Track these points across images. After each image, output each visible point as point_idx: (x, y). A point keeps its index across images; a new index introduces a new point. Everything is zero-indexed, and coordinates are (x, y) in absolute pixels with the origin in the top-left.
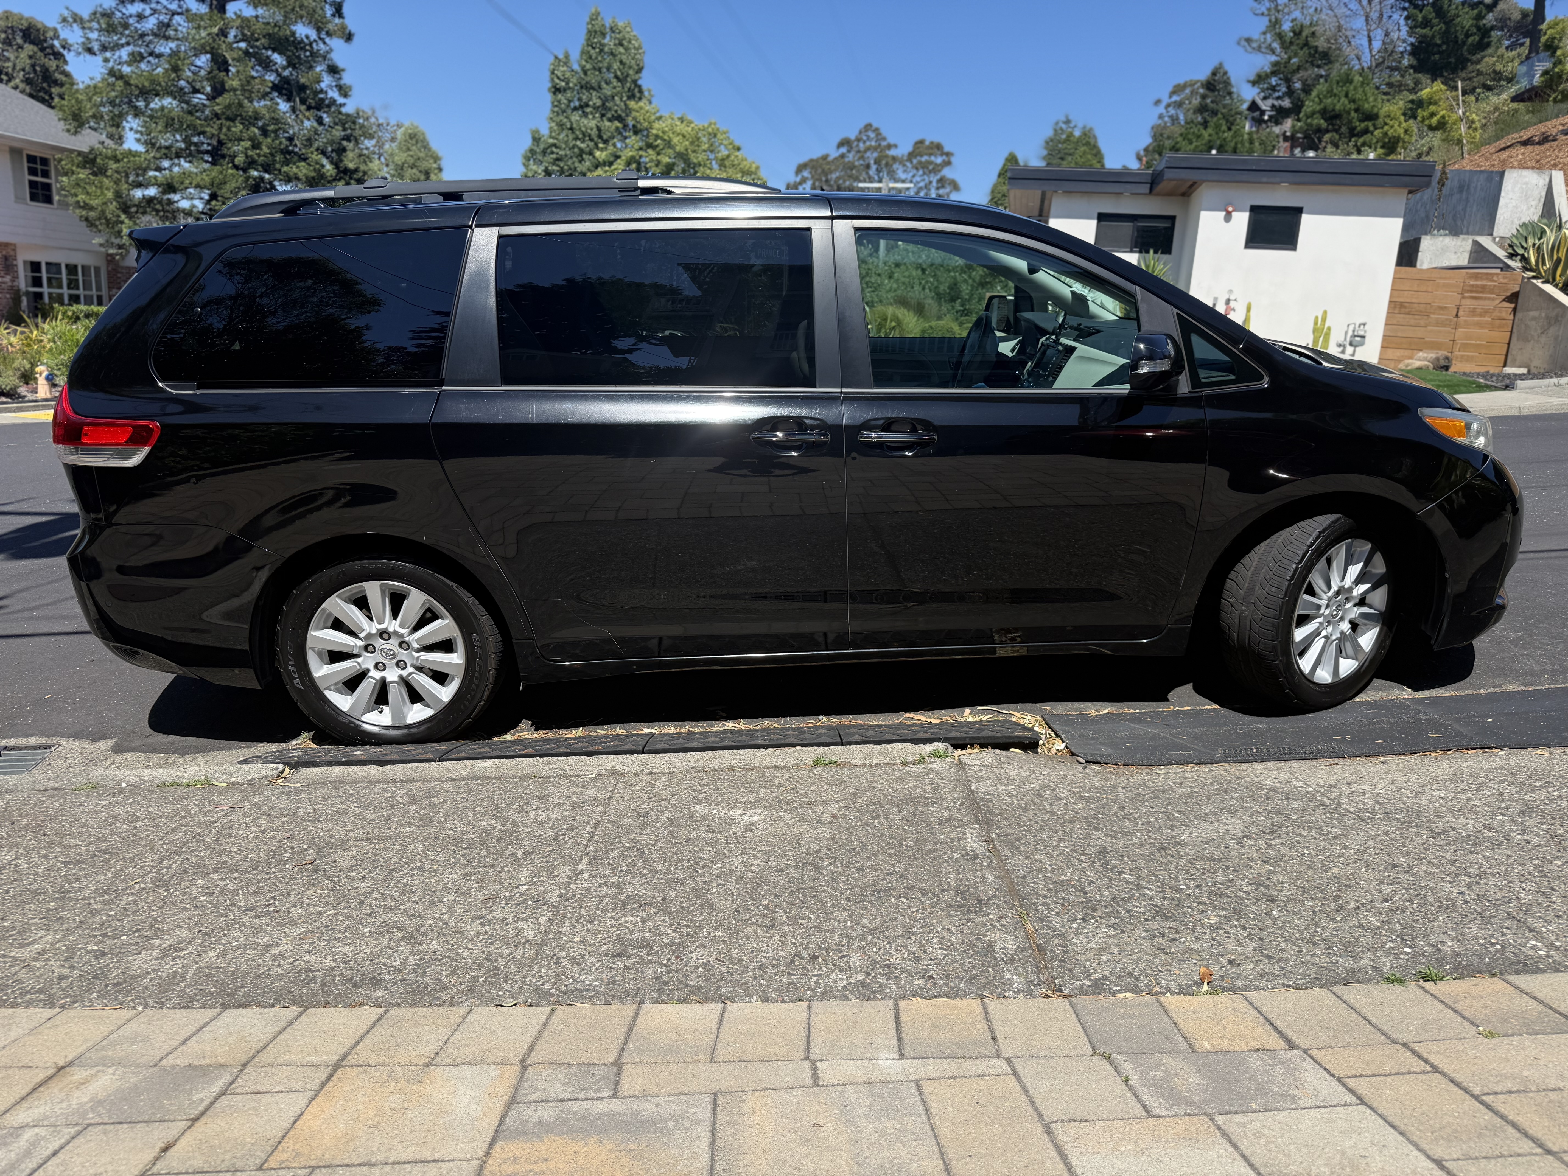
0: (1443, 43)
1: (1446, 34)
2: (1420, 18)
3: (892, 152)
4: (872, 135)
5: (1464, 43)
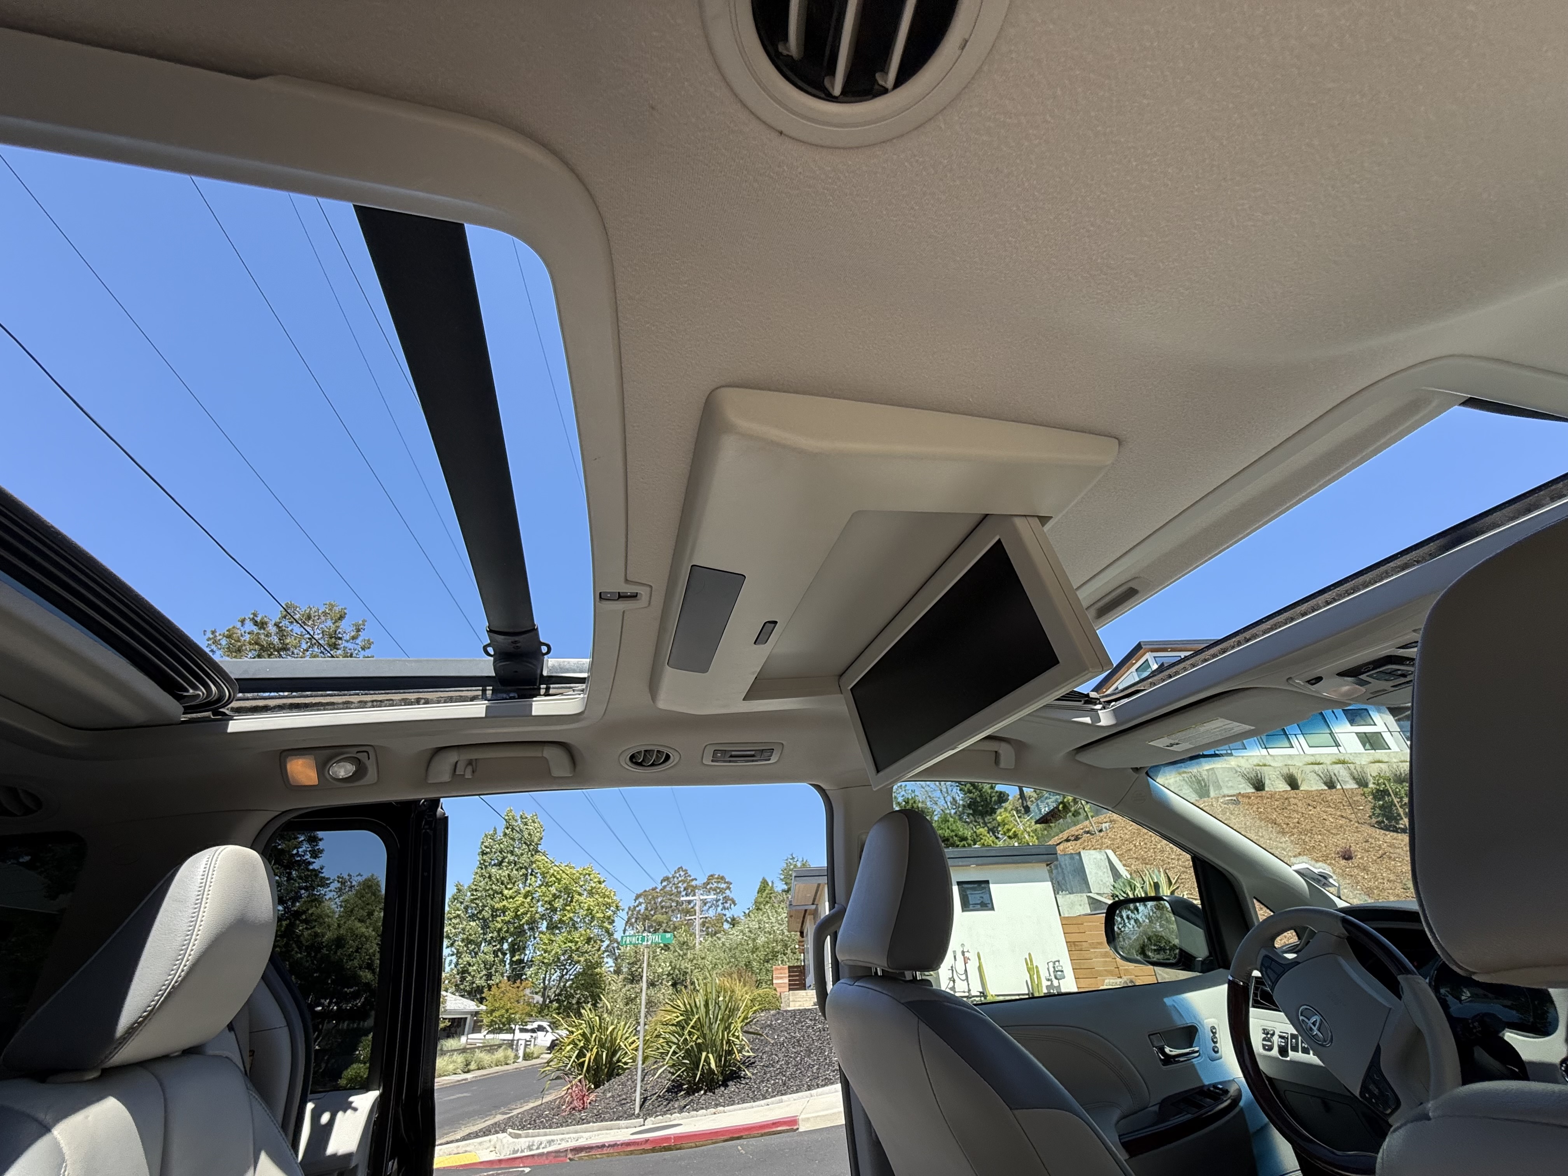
0: (982, 801)
1: (981, 796)
2: (966, 789)
3: (694, 883)
4: (682, 873)
5: (991, 801)
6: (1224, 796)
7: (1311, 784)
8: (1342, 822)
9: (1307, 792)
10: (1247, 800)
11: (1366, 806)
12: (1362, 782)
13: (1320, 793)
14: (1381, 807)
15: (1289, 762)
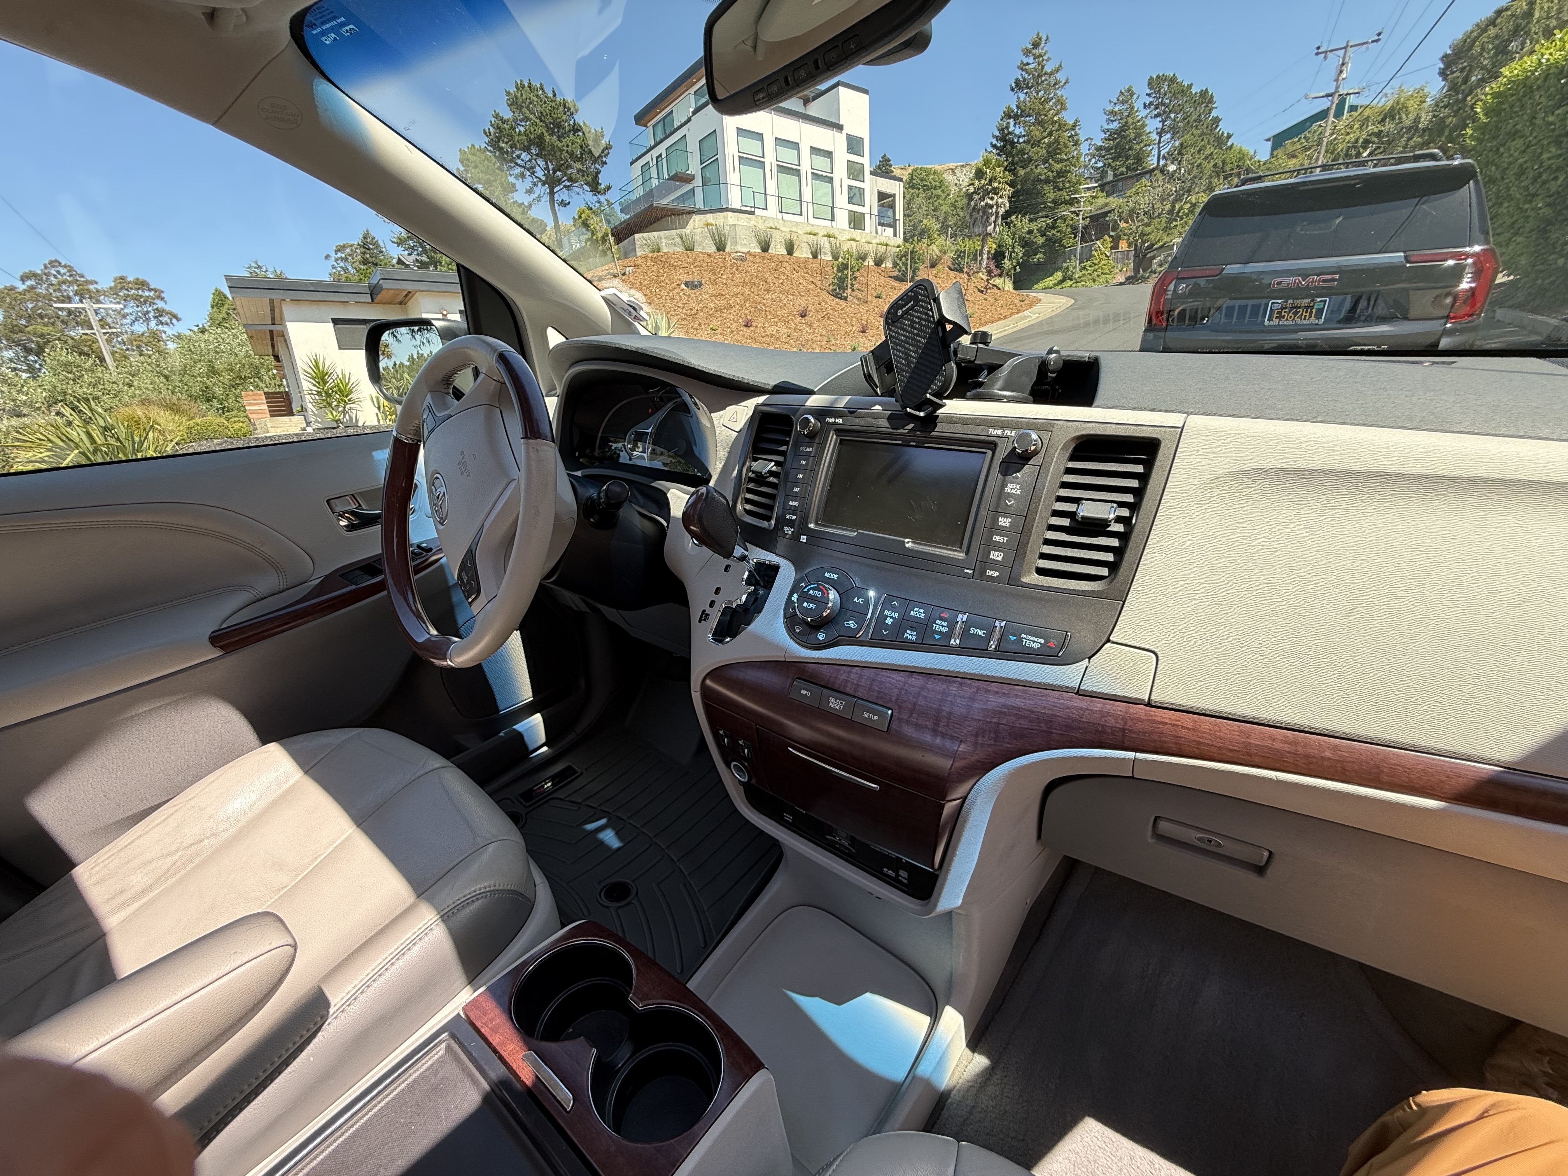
6: (737, 252)
7: (803, 253)
8: (811, 286)
9: (798, 258)
10: (751, 258)
11: (831, 276)
12: (835, 257)
13: (806, 260)
14: (840, 278)
15: (794, 229)
